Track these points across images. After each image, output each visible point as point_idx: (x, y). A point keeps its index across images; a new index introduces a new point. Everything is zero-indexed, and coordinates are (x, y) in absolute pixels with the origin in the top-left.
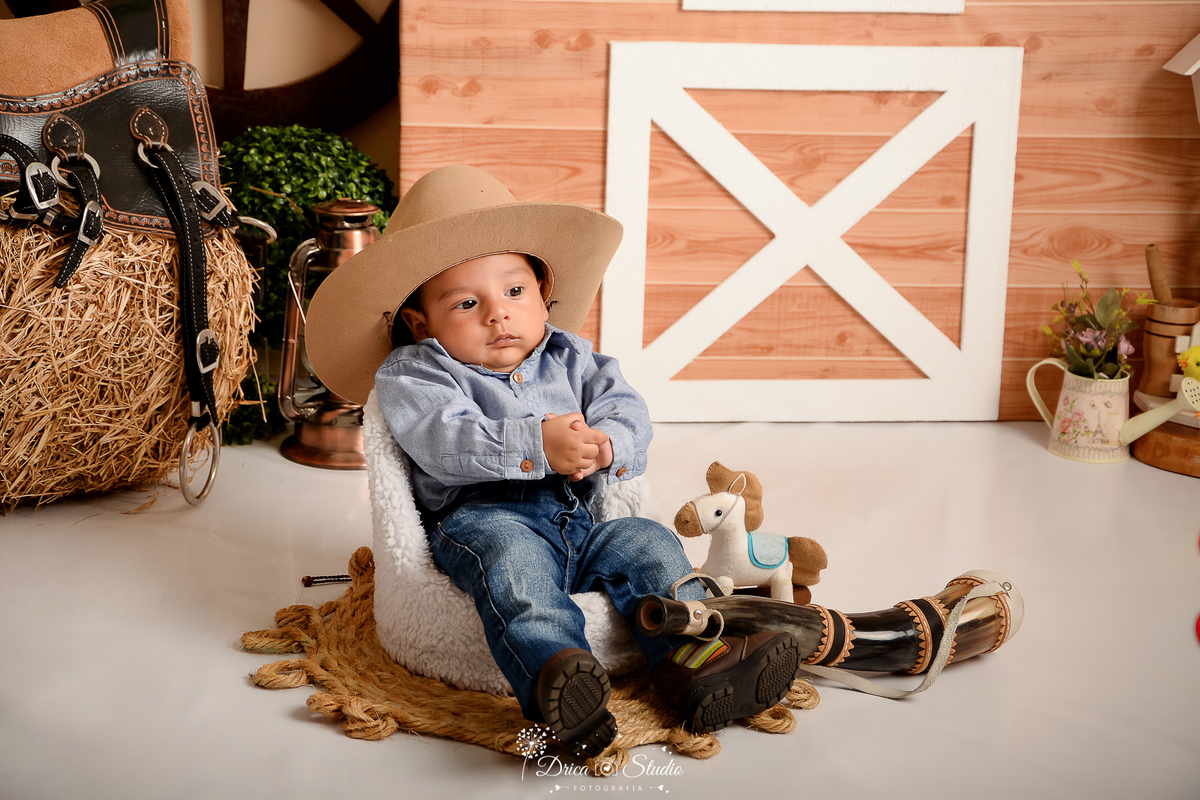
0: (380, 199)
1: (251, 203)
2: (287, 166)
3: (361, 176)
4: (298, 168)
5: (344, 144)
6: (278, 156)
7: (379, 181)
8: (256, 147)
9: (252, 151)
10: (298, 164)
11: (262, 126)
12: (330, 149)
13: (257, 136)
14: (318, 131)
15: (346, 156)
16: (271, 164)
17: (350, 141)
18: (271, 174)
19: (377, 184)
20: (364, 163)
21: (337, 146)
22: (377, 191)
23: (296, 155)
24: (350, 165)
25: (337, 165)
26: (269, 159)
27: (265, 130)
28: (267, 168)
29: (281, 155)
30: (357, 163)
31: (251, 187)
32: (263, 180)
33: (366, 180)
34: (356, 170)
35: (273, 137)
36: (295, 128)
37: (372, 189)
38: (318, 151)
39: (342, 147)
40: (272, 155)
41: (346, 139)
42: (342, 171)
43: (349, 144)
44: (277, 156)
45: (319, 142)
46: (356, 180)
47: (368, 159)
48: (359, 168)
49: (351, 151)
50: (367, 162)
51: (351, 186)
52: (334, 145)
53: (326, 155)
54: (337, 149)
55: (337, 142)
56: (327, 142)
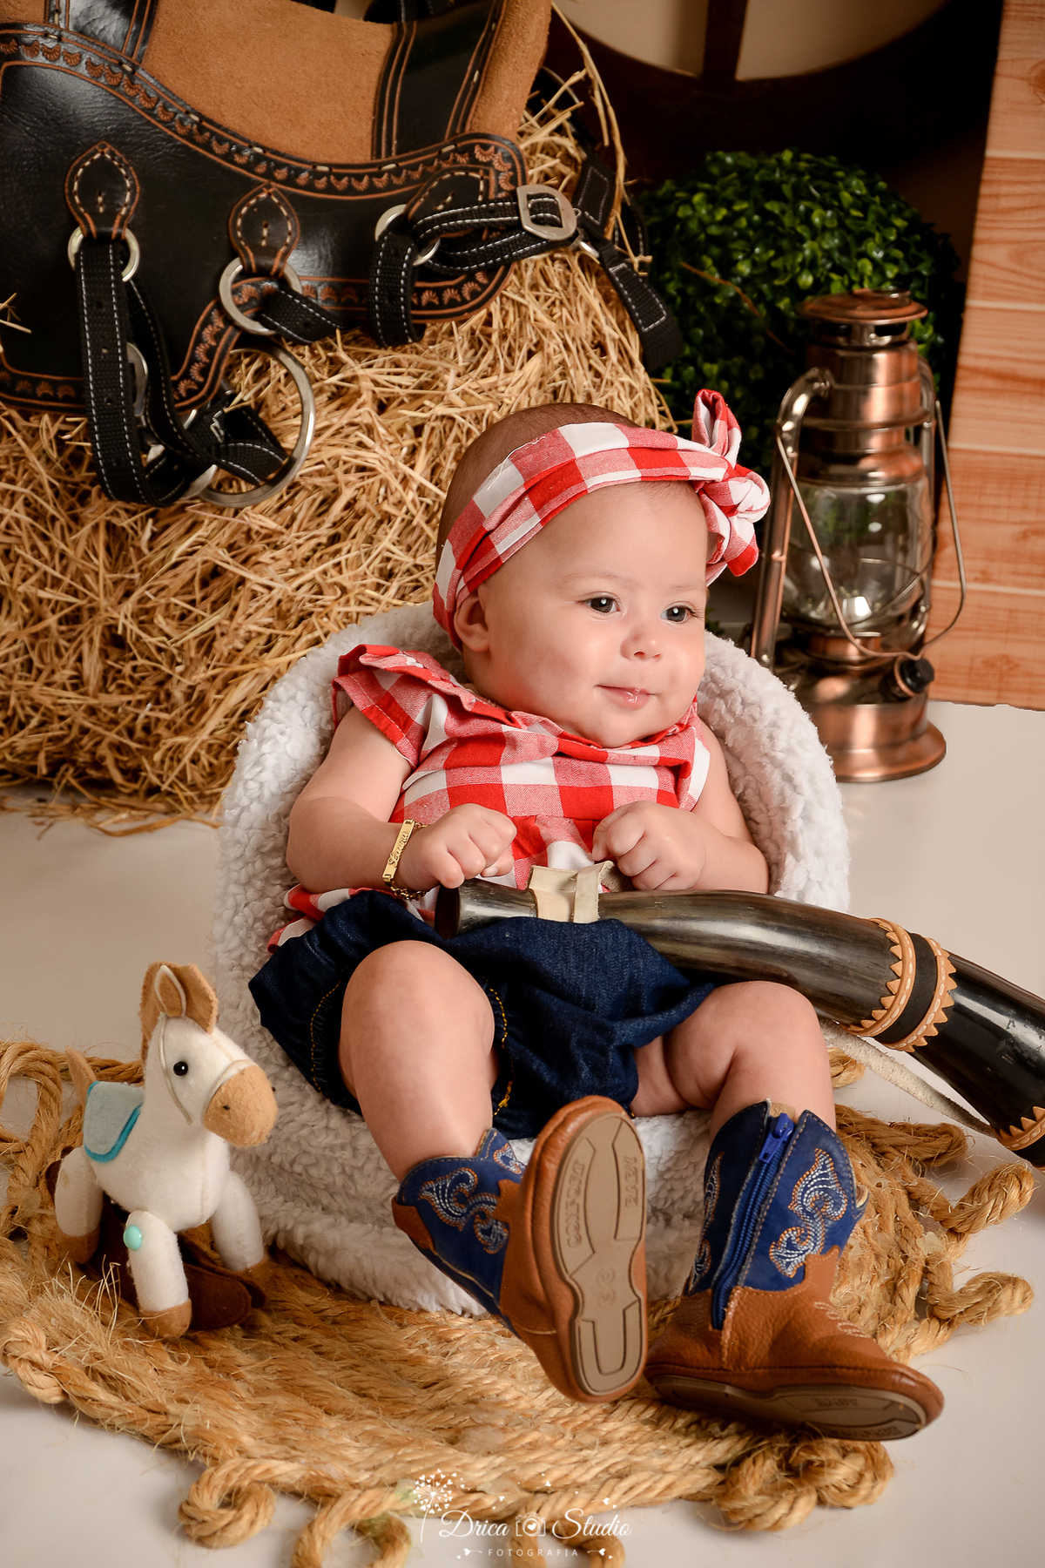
0: (921, 289)
1: (681, 292)
2: (751, 224)
3: (886, 244)
4: (770, 231)
5: (871, 188)
6: (739, 207)
7: (924, 255)
8: (706, 191)
9: (697, 198)
10: (771, 223)
11: (728, 150)
12: (836, 196)
13: (715, 170)
14: (831, 161)
15: (864, 208)
16: (727, 221)
17: (884, 180)
18: (721, 241)
19: (920, 261)
20: (899, 222)
21: (858, 186)
22: (919, 275)
23: (773, 207)
24: (870, 224)
25: (842, 225)
26: (722, 213)
27: (729, 160)
28: (714, 230)
29: (745, 205)
30: (884, 223)
31: (685, 265)
32: (706, 252)
33: (898, 254)
34: (878, 235)
35: (743, 173)
36: (787, 156)
37: (906, 270)
38: (811, 198)
39: (864, 191)
40: (728, 204)
41: (878, 176)
42: (849, 238)
43: (882, 185)
44: (737, 208)
45: (819, 182)
46: (875, 254)
47: (907, 214)
48: (886, 232)
49: (877, 199)
50: (904, 219)
51: (863, 266)
52: (847, 187)
53: (826, 207)
54: (853, 194)
55: (854, 183)
56: (835, 180)
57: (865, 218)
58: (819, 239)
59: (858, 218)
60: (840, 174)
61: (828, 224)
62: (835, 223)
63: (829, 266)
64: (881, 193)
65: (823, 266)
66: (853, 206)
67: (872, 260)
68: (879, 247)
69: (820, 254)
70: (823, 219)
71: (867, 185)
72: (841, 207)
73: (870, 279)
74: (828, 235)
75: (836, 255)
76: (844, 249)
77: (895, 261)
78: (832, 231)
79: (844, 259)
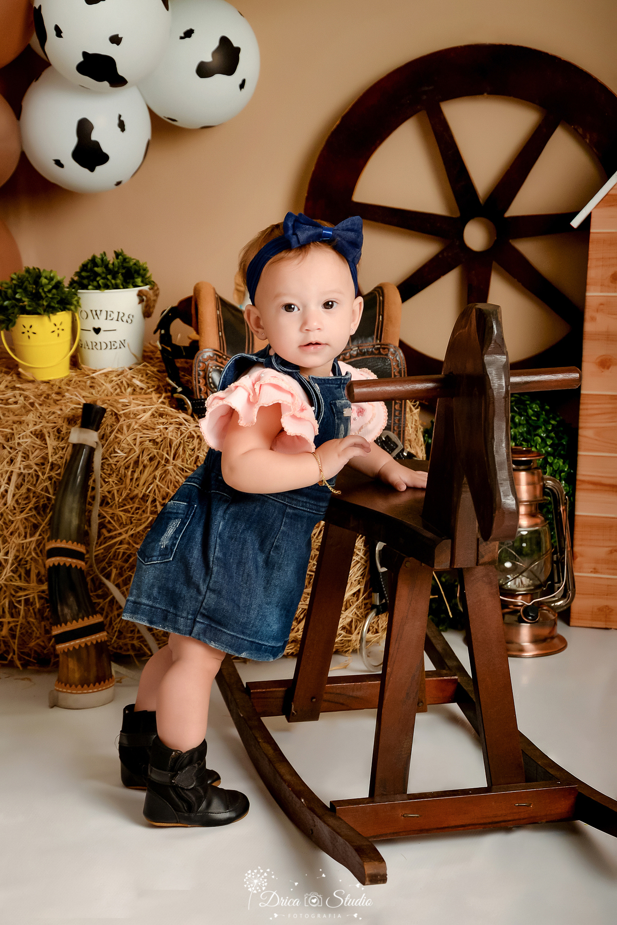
3: (547, 431)
5: (542, 408)
12: (526, 411)
15: (538, 416)
17: (548, 406)
20: (553, 422)
21: (536, 407)
24: (540, 423)
25: (528, 423)
30: (546, 422)
33: (553, 435)
34: (543, 427)
37: (557, 442)
39: (539, 410)
41: (546, 404)
42: (531, 428)
43: (547, 407)
45: (518, 406)
46: (542, 435)
47: (558, 419)
48: (548, 426)
49: (544, 413)
50: (556, 421)
51: (537, 439)
52: (531, 408)
53: (521, 415)
54: (533, 411)
55: (534, 406)
56: (526, 405)
57: (538, 420)
58: (518, 428)
59: (535, 420)
60: (528, 402)
61: (522, 422)
62: (525, 422)
63: (521, 439)
64: (546, 411)
65: (519, 439)
66: (533, 415)
67: (541, 437)
68: (544, 432)
69: (518, 434)
70: (520, 420)
71: (539, 407)
72: (528, 415)
73: (539, 444)
74: (521, 427)
75: (525, 435)
76: (528, 432)
77: (552, 438)
78: (523, 425)
79: (529, 436)
